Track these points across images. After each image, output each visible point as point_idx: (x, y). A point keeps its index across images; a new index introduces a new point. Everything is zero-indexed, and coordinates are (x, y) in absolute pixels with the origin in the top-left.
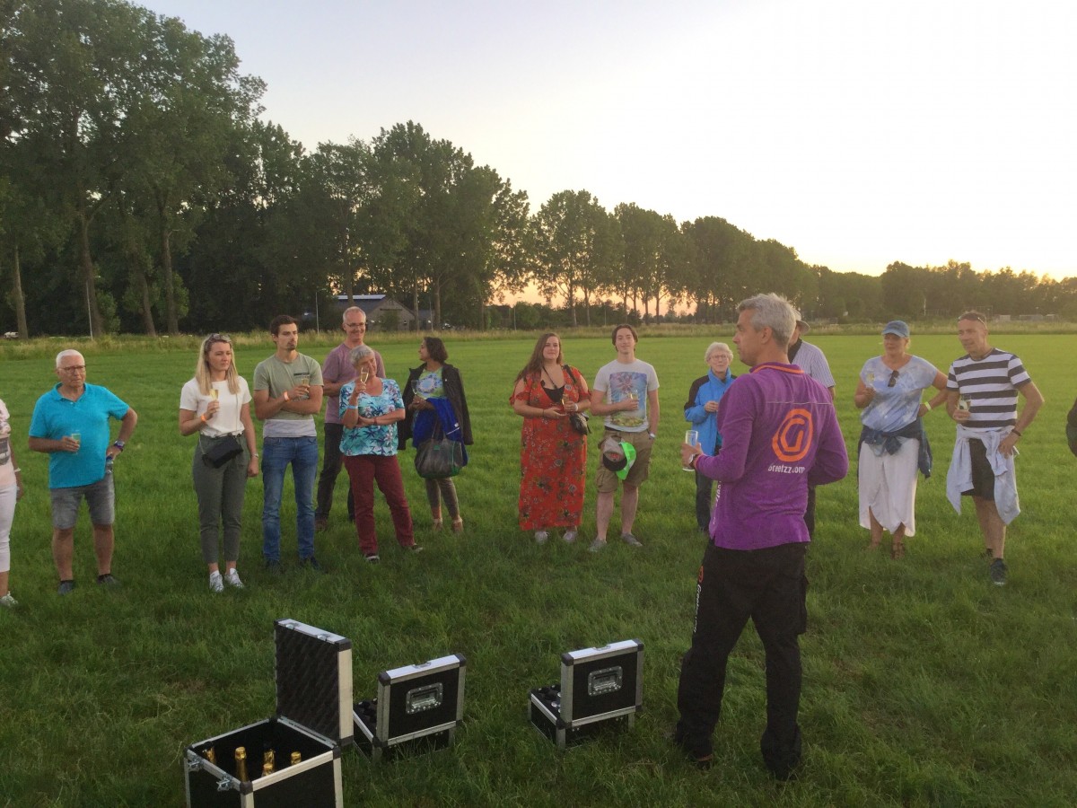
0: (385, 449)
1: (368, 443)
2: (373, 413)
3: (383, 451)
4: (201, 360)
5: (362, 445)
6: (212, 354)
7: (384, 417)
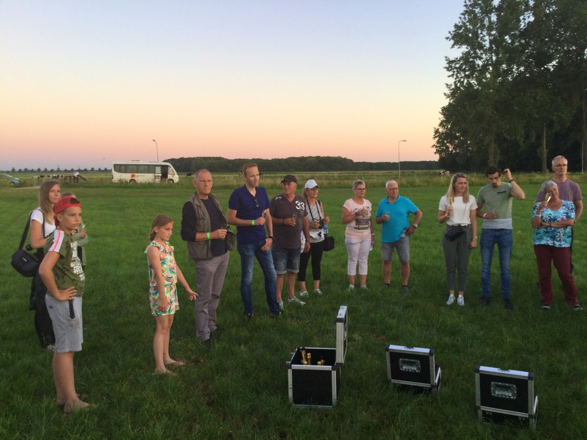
0: (556, 242)
1: (545, 238)
2: (550, 220)
3: (554, 244)
4: (451, 186)
5: (541, 239)
6: (457, 183)
7: (558, 223)
